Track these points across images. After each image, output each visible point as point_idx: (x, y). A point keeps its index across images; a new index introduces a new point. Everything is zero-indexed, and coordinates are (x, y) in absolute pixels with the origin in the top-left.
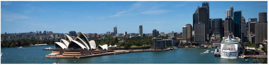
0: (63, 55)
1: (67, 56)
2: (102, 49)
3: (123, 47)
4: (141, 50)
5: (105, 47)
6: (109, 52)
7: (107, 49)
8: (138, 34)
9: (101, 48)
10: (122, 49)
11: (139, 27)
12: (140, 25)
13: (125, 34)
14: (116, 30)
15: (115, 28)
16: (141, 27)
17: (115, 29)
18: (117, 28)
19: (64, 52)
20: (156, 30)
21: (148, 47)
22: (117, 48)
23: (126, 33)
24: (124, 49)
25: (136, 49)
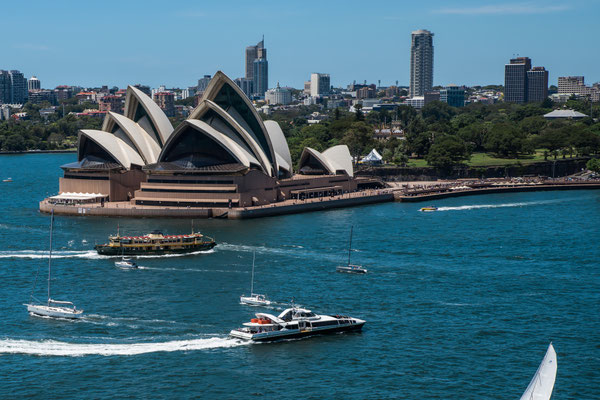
0: (138, 203)
1: (171, 208)
2: (326, 171)
3: (422, 164)
4: (536, 182)
5: (337, 158)
6: (362, 186)
7: (351, 173)
8: (400, 92)
9: (318, 167)
10: (416, 174)
11: (410, 44)
12: (417, 32)
13: (320, 91)
14: (264, 66)
15: (251, 54)
16: (423, 45)
17: (257, 61)
18: (264, 52)
19: (142, 187)
20: (528, 61)
21: (568, 161)
22: (386, 166)
23: (324, 81)
24: (430, 174)
25: (498, 173)
